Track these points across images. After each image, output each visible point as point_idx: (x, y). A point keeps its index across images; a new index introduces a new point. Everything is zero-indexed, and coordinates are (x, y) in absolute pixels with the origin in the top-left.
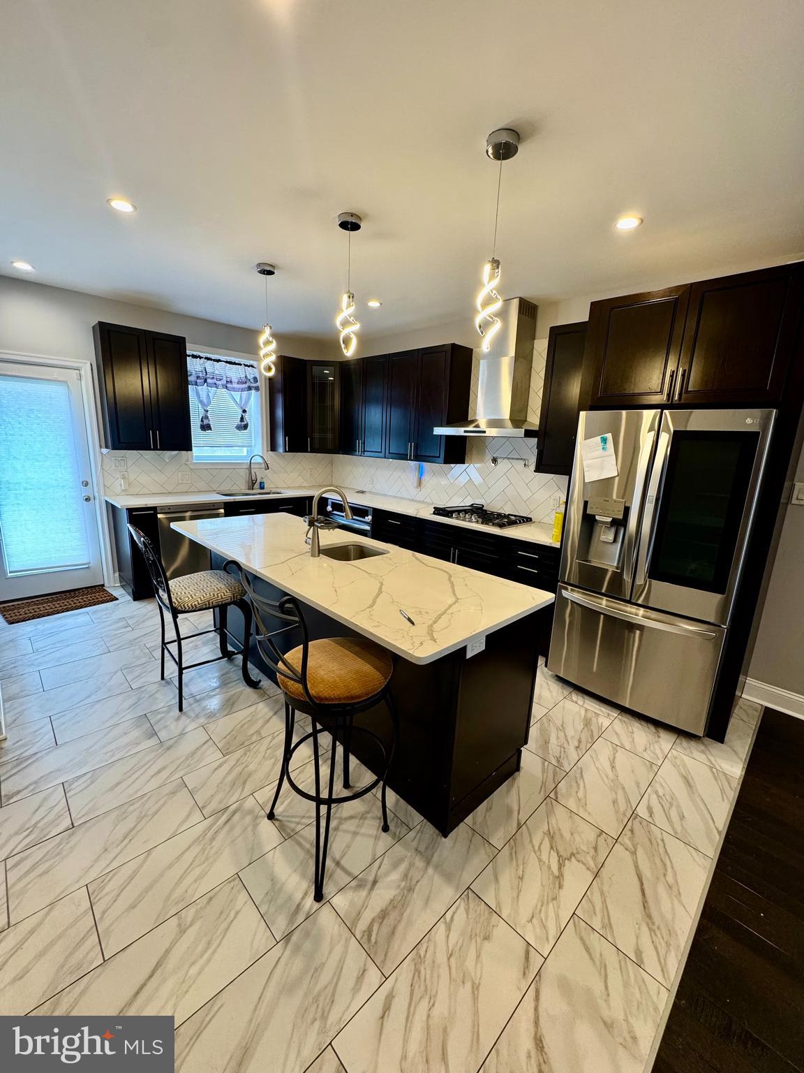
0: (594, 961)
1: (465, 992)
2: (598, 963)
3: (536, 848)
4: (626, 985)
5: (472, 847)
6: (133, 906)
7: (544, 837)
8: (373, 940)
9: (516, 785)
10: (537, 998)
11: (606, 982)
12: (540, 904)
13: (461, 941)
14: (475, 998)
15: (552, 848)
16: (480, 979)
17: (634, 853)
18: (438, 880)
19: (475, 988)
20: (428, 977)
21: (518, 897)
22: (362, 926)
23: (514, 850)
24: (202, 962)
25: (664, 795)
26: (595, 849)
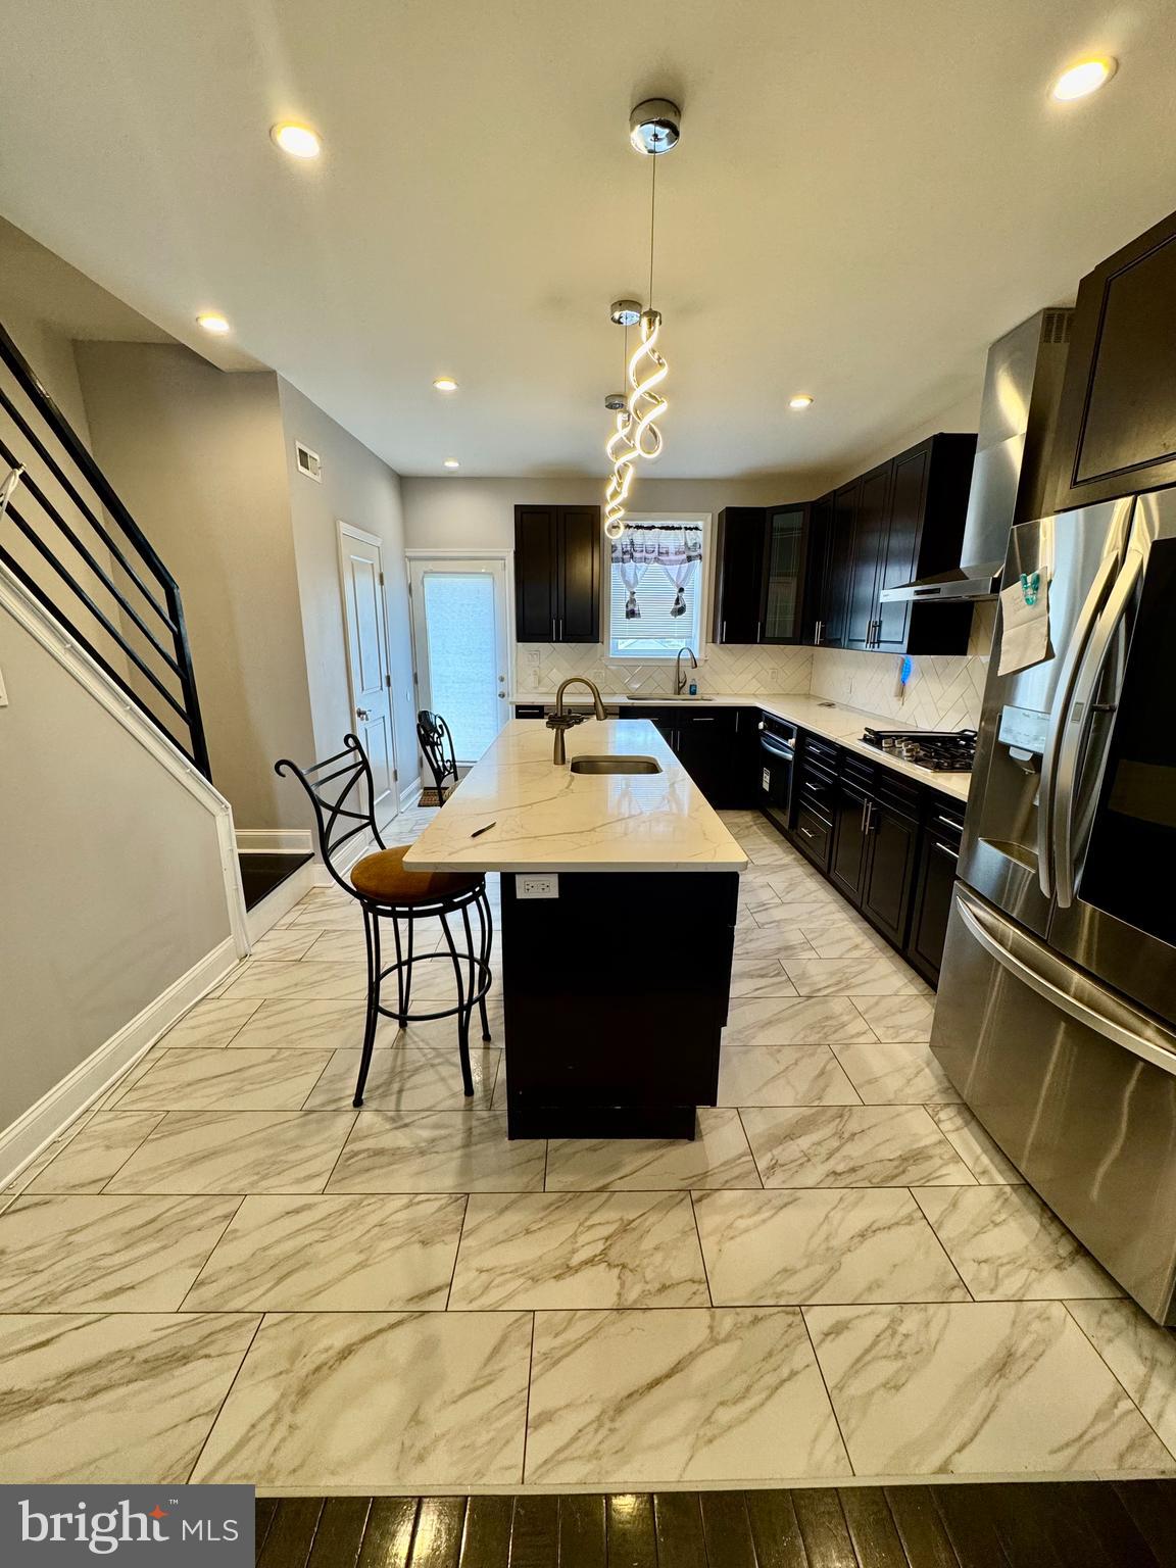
0: (485, 1365)
1: (354, 1258)
2: (488, 1370)
3: (588, 1223)
4: (486, 1419)
5: (524, 1165)
6: (269, 1028)
7: (616, 1221)
8: (349, 1162)
9: (663, 1151)
10: (392, 1326)
11: (469, 1392)
12: (511, 1269)
13: (400, 1224)
14: (354, 1269)
15: (607, 1239)
16: (375, 1263)
17: (715, 1342)
18: (454, 1165)
19: (362, 1265)
20: (345, 1222)
21: (499, 1243)
22: (356, 1146)
23: (560, 1204)
24: (258, 1086)
25: (906, 1336)
26: (664, 1288)
